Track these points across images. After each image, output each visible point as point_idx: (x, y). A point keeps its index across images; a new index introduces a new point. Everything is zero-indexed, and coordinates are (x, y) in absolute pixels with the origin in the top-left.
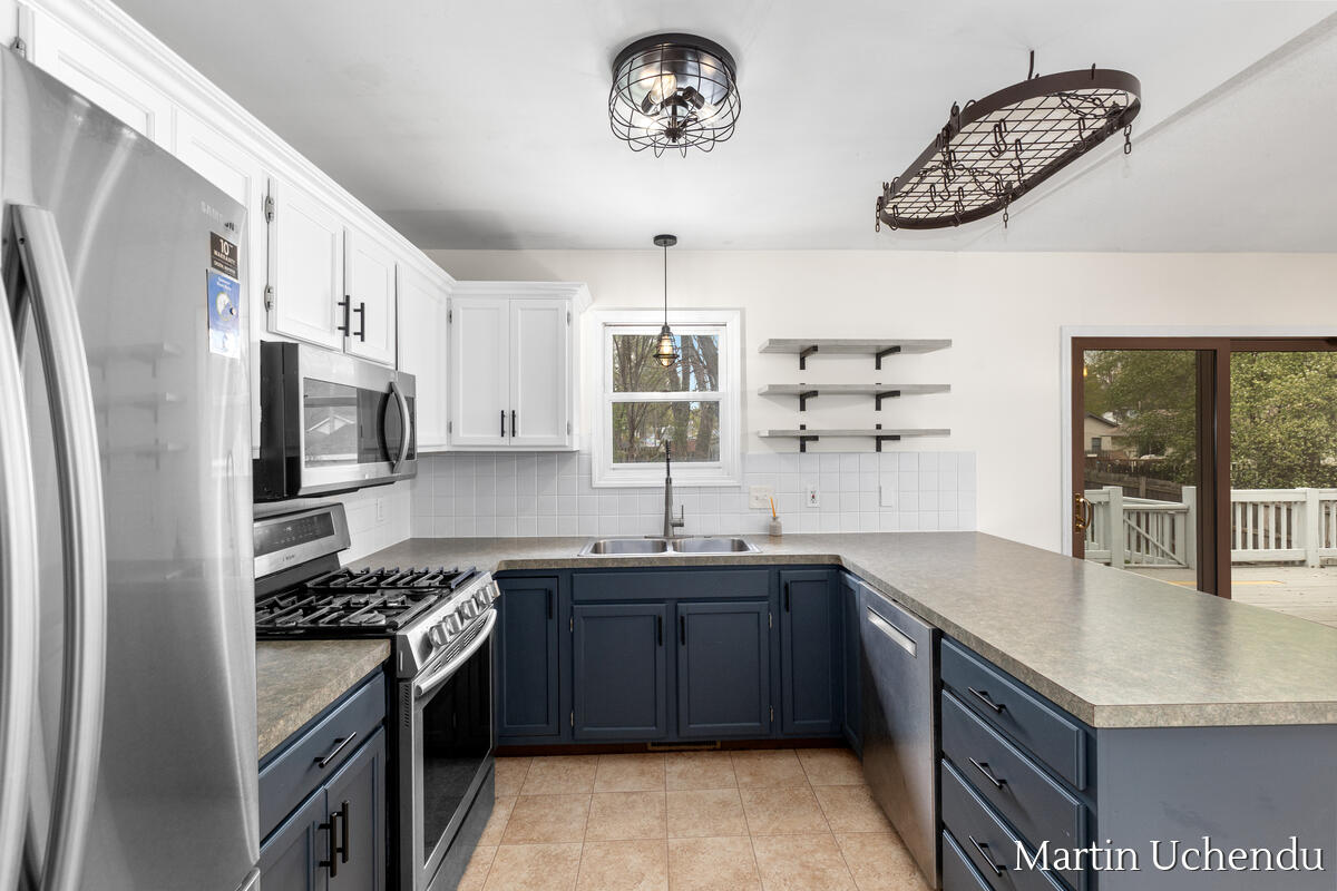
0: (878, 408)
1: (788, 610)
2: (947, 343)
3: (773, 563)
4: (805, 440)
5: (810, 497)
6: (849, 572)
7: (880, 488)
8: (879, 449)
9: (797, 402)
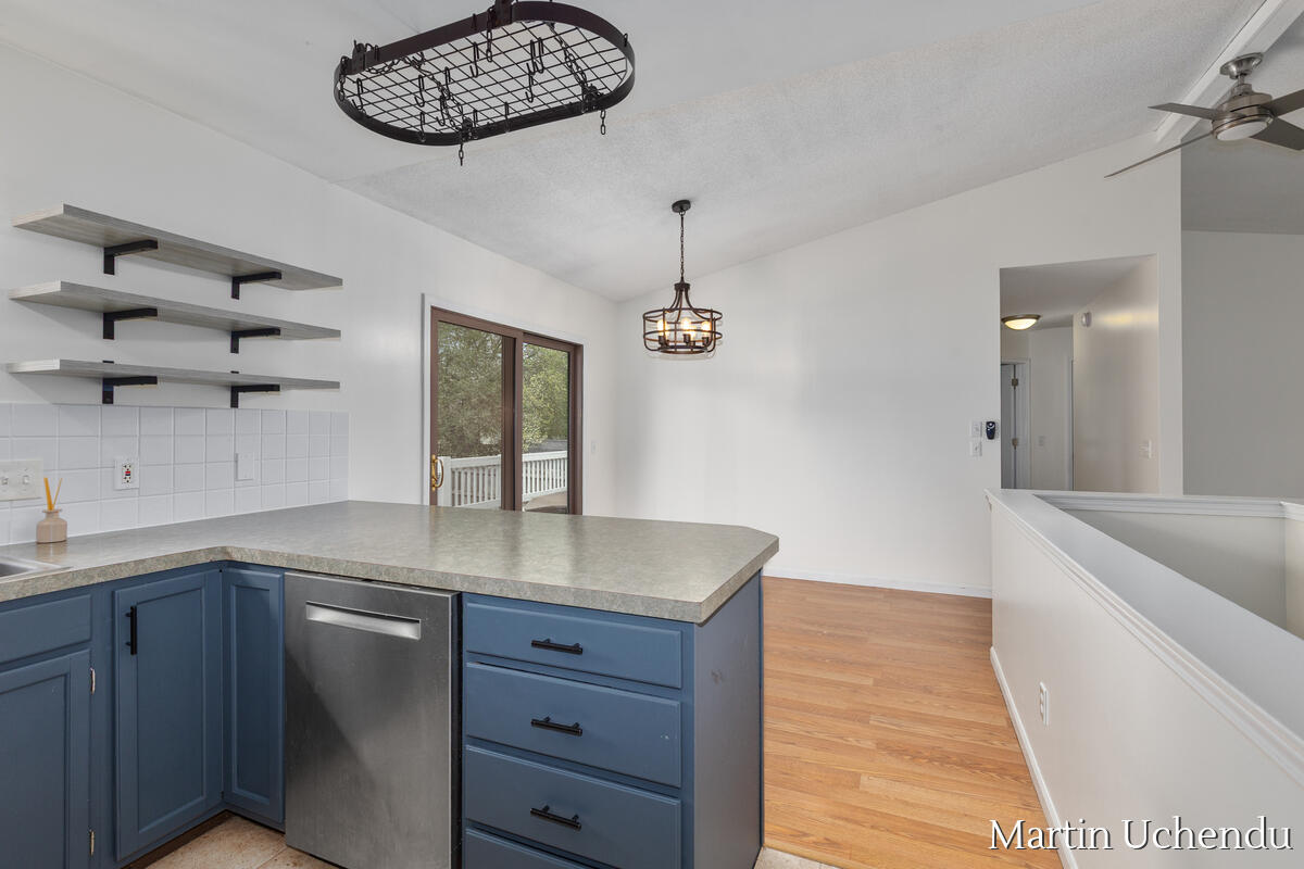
0: (235, 349)
1: (134, 651)
2: (337, 282)
3: (102, 580)
4: (111, 384)
5: (121, 473)
6: (245, 565)
7: (236, 456)
8: (234, 404)
9: (99, 324)
